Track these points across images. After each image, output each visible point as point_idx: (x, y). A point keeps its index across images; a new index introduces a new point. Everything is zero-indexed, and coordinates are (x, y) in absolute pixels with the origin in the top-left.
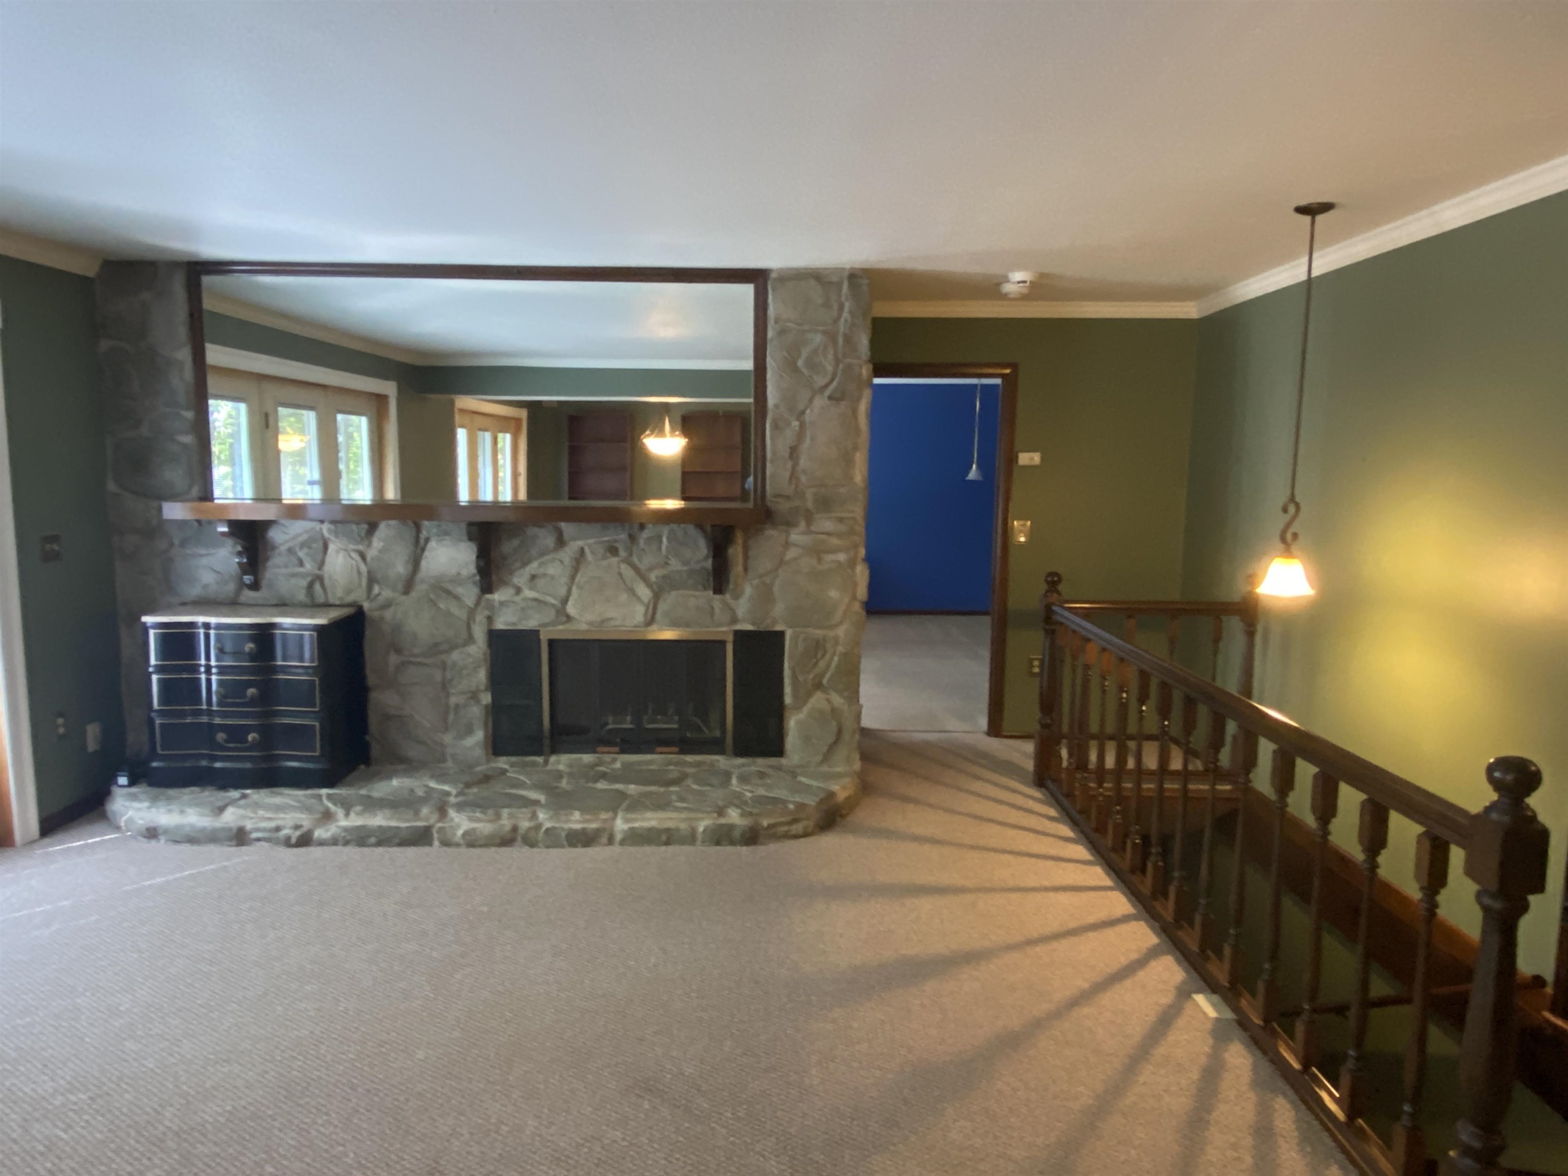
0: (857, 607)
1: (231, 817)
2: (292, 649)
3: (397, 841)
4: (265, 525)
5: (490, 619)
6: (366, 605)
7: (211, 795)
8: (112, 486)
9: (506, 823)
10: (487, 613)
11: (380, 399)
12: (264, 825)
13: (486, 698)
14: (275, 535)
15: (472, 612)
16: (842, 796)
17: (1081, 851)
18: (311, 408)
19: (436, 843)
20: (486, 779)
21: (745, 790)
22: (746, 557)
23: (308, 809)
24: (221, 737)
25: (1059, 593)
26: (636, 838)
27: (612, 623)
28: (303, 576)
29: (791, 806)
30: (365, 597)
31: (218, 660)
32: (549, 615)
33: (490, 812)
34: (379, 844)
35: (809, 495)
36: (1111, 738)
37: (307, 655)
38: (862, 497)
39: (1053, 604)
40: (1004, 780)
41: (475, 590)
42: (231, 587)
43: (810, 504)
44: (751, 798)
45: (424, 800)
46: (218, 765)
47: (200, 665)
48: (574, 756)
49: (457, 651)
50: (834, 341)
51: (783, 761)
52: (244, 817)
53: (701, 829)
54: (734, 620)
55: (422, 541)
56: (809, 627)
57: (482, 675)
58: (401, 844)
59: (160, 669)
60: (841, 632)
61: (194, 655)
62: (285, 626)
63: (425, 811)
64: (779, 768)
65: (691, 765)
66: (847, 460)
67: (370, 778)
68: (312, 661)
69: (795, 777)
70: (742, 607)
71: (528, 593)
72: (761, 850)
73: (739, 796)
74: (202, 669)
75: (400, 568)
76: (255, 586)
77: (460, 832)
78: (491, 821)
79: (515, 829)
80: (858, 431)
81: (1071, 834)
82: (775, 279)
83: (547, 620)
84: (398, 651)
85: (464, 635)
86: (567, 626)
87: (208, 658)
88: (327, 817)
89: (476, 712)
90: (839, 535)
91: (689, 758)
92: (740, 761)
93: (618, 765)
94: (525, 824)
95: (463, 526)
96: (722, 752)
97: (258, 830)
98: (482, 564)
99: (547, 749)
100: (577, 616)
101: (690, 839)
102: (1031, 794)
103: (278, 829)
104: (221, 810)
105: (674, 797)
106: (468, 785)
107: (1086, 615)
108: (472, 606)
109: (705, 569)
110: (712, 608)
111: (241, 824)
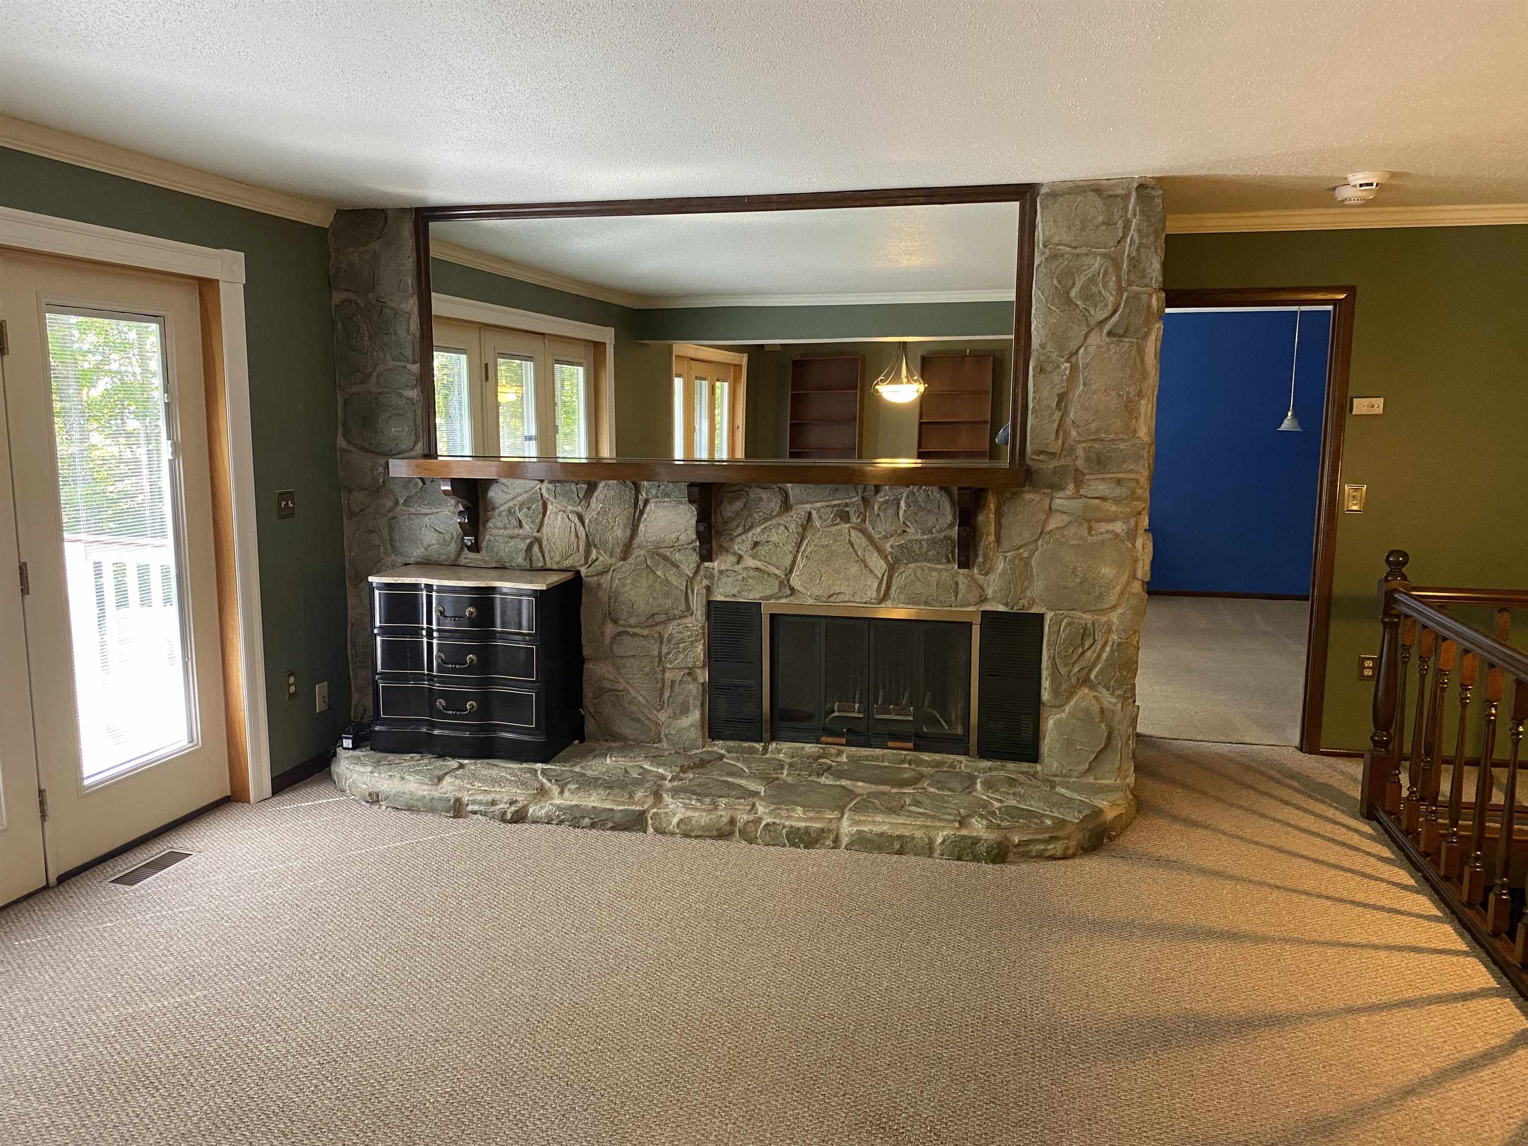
0: (1137, 587)
1: (449, 787)
2: (511, 613)
3: (610, 825)
4: (487, 483)
5: (708, 589)
6: (583, 571)
7: (430, 764)
8: (341, 443)
9: (724, 815)
10: (705, 582)
11: (598, 347)
12: (480, 797)
13: (703, 676)
14: (494, 494)
15: (691, 581)
16: (1110, 815)
17: (1425, 904)
18: (529, 358)
19: (651, 830)
20: (702, 763)
21: (991, 798)
22: (999, 526)
23: (525, 784)
24: (440, 703)
25: (1404, 578)
26: (863, 843)
27: (841, 598)
28: (524, 539)
29: (1049, 822)
30: (582, 562)
31: (438, 624)
32: (772, 587)
33: (708, 800)
34: (593, 826)
35: (1080, 452)
36: (1474, 763)
37: (525, 622)
38: (1147, 454)
39: (1396, 591)
40: (1321, 808)
41: (695, 557)
42: (453, 547)
43: (1080, 463)
44: (1000, 809)
45: (639, 783)
46: (436, 732)
47: (423, 629)
48: (797, 745)
49: (676, 622)
50: (1118, 267)
51: (1039, 767)
52: (461, 789)
53: (939, 840)
54: (983, 600)
55: (641, 503)
56: (1074, 610)
57: (700, 649)
58: (613, 829)
59: (384, 631)
60: (1114, 617)
61: (417, 620)
62: (505, 590)
63: (639, 794)
64: (1034, 775)
65: (929, 764)
66: (1130, 409)
67: (583, 755)
68: (531, 629)
69: (1053, 787)
70: (993, 584)
71: (751, 562)
72: (1010, 870)
73: (985, 805)
74: (424, 633)
75: (619, 533)
76: (475, 548)
77: (675, 821)
78: (709, 811)
79: (732, 821)
80: (1145, 375)
81: (1412, 882)
82: (1047, 194)
83: (768, 592)
84: (615, 622)
85: (683, 607)
86: (793, 600)
87: (430, 622)
88: (542, 792)
89: (693, 689)
90: (1117, 501)
91: (926, 757)
92: (986, 764)
93: (844, 758)
94: (743, 817)
95: (684, 486)
96: (966, 753)
97: (474, 802)
98: (701, 528)
99: (766, 735)
100: (802, 590)
101: (929, 850)
102: (1356, 827)
103: (493, 803)
104: (440, 779)
105: (908, 801)
106: (683, 770)
107: (1442, 606)
108: (691, 575)
109: (950, 538)
110: (957, 584)
111: (459, 795)
